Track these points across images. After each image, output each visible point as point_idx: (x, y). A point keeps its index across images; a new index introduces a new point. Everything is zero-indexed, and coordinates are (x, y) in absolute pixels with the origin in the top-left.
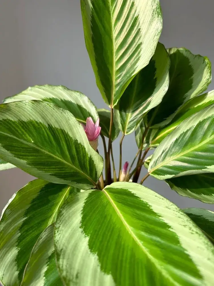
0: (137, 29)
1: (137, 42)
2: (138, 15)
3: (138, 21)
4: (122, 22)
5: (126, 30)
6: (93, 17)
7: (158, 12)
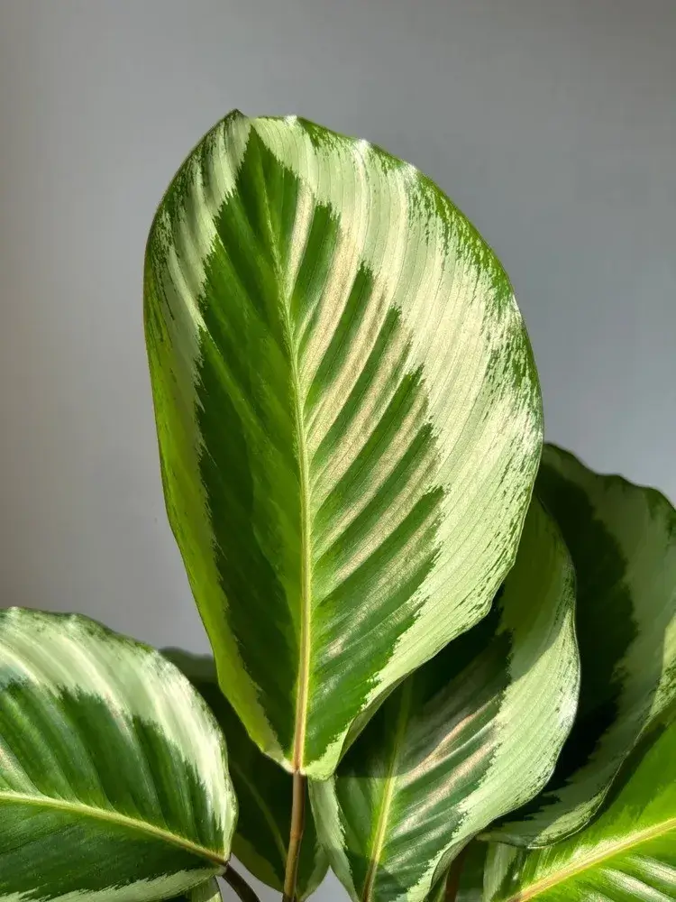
0: (414, 425)
1: (420, 484)
2: (421, 368)
3: (420, 393)
4: (342, 391)
5: (366, 427)
6: (206, 370)
7: (516, 367)
